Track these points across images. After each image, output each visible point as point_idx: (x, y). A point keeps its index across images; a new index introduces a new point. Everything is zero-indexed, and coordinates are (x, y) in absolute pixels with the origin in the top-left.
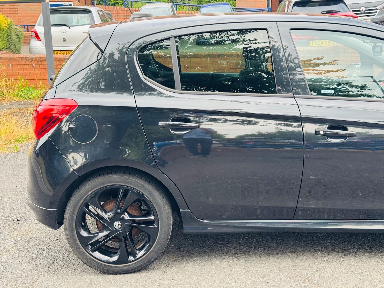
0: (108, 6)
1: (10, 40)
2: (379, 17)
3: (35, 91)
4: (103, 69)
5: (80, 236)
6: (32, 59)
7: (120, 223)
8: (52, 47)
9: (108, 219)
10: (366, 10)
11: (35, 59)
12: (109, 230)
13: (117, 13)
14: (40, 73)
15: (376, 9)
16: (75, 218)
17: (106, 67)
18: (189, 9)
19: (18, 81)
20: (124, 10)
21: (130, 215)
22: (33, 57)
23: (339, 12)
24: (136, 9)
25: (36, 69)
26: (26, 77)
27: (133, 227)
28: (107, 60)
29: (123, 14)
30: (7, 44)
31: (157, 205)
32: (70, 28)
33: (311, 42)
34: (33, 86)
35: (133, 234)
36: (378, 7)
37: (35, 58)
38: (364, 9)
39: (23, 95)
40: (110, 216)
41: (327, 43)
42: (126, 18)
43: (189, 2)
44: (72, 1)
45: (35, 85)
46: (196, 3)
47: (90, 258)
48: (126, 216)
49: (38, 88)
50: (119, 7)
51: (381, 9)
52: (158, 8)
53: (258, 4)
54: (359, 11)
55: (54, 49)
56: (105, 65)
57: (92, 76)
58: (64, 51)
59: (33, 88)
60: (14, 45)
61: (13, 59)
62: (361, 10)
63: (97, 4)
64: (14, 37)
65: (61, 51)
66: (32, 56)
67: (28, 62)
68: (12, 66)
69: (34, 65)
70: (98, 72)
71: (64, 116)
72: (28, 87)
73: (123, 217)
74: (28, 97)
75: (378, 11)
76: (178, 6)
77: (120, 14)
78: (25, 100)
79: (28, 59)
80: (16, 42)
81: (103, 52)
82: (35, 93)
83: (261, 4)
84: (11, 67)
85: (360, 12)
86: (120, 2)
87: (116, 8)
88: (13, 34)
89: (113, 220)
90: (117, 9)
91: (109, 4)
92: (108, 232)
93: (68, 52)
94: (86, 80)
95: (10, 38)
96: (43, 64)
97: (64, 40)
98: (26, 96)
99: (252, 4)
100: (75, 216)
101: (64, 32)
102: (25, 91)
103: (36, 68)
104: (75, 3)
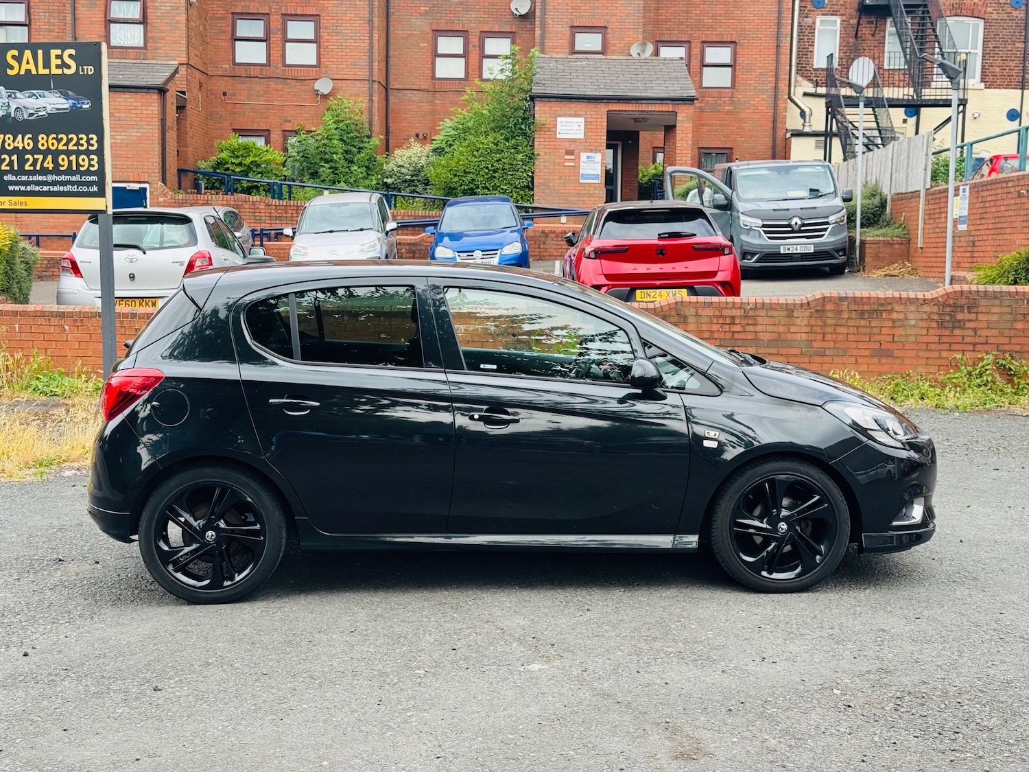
0: (232, 195)
1: (10, 272)
2: (832, 239)
3: (67, 379)
4: (203, 331)
5: (159, 549)
6: (62, 315)
7: (214, 533)
8: (114, 290)
9: (198, 528)
10: (804, 225)
11: (70, 315)
12: (198, 542)
13: (253, 211)
14: (77, 343)
15: (827, 223)
16: (154, 525)
17: (206, 329)
18: (425, 205)
19: (32, 359)
20: (271, 205)
21: (227, 523)
22: (66, 310)
23: (695, 235)
24: (299, 202)
25: (69, 336)
26: (49, 351)
27: (232, 539)
28: (208, 320)
29: (267, 214)
30: (5, 283)
31: (264, 510)
32: (145, 253)
33: (638, 292)
34: (63, 370)
35: (231, 551)
36: (832, 219)
37: (70, 312)
38: (799, 223)
39: (40, 387)
40: (201, 524)
41: (671, 294)
42: (274, 222)
43: (425, 189)
44: (148, 182)
45: (65, 368)
46: (442, 192)
47: (172, 581)
48: (222, 524)
49: (73, 373)
50: (258, 197)
51: (836, 223)
52: (347, 204)
53: (584, 199)
54: (789, 226)
55: (117, 294)
56: (204, 327)
57: (183, 343)
58: (130, 300)
59: (62, 373)
60: (17, 283)
61: (23, 314)
62: (793, 223)
63: (206, 188)
64: (20, 268)
65: (125, 300)
66: (63, 308)
67: (54, 321)
68: (20, 328)
69: (66, 327)
70: (193, 337)
71: (143, 392)
72: (51, 372)
73: (218, 525)
74: (52, 391)
75: (830, 227)
76: (398, 198)
77: (261, 214)
78: (44, 398)
79: (54, 314)
80: (22, 277)
81: (201, 310)
82: (66, 384)
83: (591, 199)
84: (17, 329)
85: (790, 229)
86: (263, 186)
87: (251, 200)
88: (18, 260)
89: (205, 528)
90: (254, 203)
91: (237, 189)
92: (198, 545)
93: (137, 301)
94: (174, 350)
95: (11, 269)
96: (87, 324)
97: (132, 277)
98: (46, 389)
99: (570, 199)
100: (154, 522)
101: (131, 261)
102: (44, 379)
103: (71, 332)
104: (155, 186)
